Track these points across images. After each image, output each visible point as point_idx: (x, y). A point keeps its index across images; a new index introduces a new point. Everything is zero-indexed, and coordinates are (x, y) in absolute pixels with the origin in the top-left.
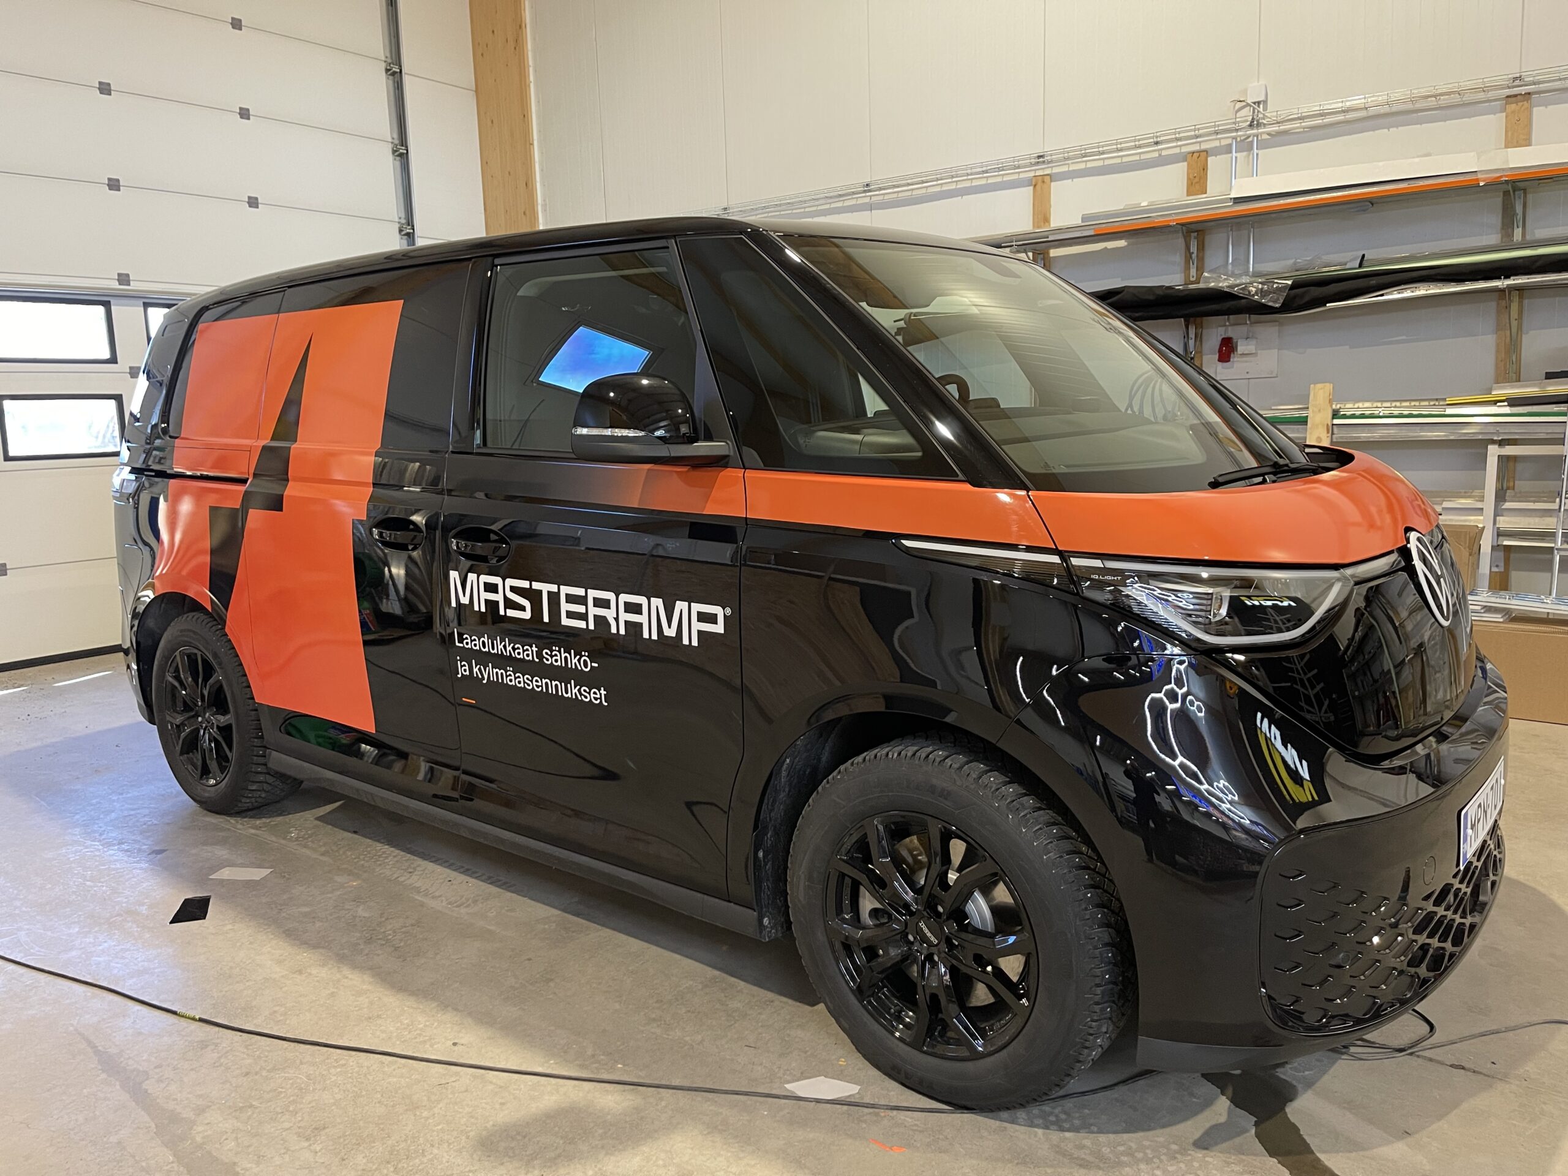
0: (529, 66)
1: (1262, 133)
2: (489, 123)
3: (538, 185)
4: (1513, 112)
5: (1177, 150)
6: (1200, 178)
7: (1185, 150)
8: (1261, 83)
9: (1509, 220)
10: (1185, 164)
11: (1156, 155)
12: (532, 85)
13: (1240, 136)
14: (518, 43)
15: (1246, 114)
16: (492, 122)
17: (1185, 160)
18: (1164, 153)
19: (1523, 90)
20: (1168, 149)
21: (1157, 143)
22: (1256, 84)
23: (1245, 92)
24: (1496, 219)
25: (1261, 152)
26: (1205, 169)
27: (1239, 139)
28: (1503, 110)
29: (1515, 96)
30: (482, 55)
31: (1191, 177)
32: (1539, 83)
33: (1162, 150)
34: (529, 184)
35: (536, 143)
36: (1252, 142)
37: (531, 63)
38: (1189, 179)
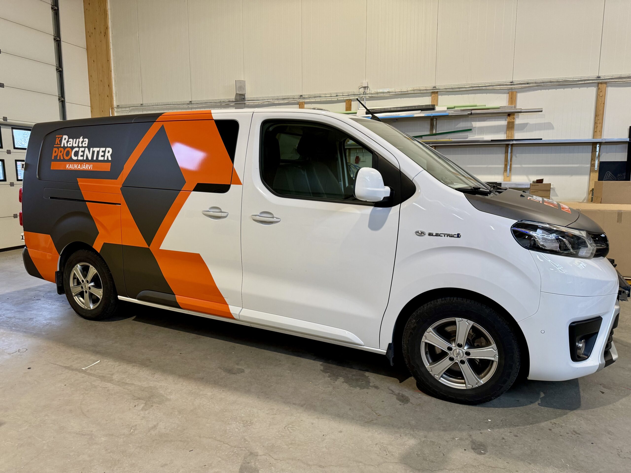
0: (110, 43)
1: (367, 96)
2: (93, 61)
3: (113, 86)
4: (434, 97)
5: (342, 99)
6: (349, 108)
7: (345, 99)
8: (366, 81)
9: (432, 127)
10: (345, 103)
11: (336, 99)
12: (111, 50)
13: (361, 96)
14: (106, 34)
15: (362, 90)
16: (94, 61)
17: (345, 102)
18: (339, 99)
19: (436, 91)
20: (340, 98)
21: (337, 96)
22: (365, 81)
23: (362, 83)
24: (429, 127)
25: (366, 102)
26: (351, 105)
27: (360, 97)
28: (431, 96)
29: (434, 92)
30: (90, 36)
31: (347, 107)
32: (440, 89)
33: (338, 98)
34: (110, 86)
35: (113, 71)
36: (364, 98)
37: (111, 41)
38: (346, 108)
